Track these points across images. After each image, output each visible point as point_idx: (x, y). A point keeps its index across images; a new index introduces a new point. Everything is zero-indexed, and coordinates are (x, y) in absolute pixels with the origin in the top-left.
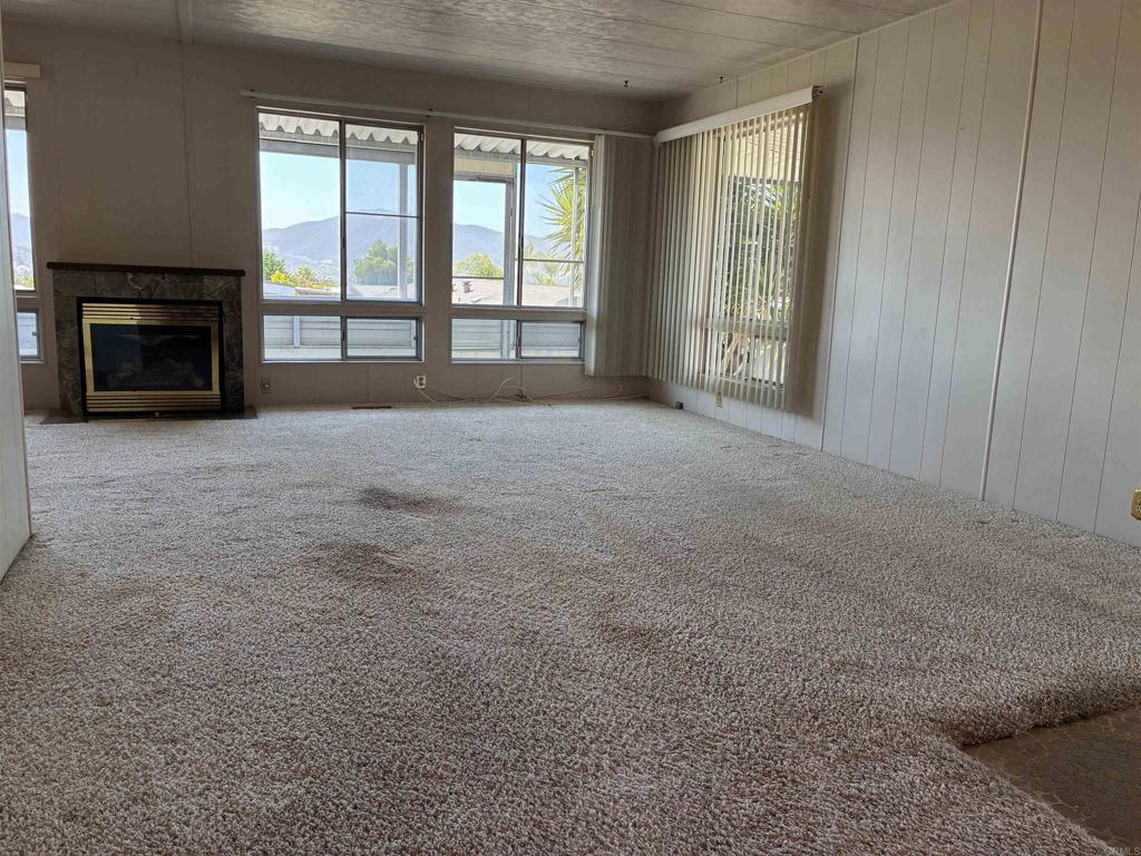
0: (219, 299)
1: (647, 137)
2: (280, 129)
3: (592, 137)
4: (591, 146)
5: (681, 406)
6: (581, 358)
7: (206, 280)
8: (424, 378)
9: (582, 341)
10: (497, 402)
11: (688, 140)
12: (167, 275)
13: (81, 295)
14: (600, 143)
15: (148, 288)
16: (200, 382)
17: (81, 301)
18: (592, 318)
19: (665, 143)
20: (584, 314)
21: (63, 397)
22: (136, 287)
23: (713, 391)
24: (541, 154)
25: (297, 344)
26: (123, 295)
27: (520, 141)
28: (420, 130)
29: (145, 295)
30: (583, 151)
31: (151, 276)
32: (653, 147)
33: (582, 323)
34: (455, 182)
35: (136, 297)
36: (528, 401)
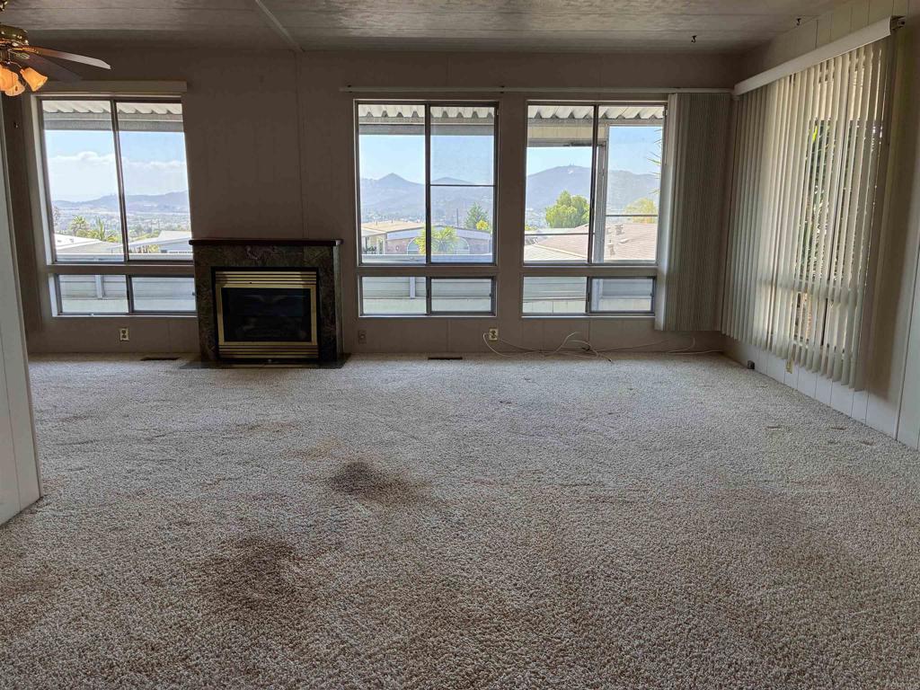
0: (316, 265)
1: (725, 91)
2: (400, 115)
3: (665, 97)
4: (666, 105)
5: (752, 366)
6: (652, 312)
7: (306, 250)
8: (496, 331)
9: (654, 295)
10: (560, 355)
11: (765, 89)
12: (275, 247)
13: (214, 265)
14: (673, 101)
15: (262, 259)
16: (302, 334)
17: (214, 269)
18: (662, 274)
19: (743, 95)
20: (656, 270)
21: (202, 346)
22: (253, 257)
23: (780, 355)
24: (615, 117)
25: (413, 295)
26: (244, 264)
27: (593, 107)
28: (495, 105)
29: (260, 264)
30: (659, 111)
31: (264, 249)
32: (732, 100)
33: (654, 278)
34: (528, 149)
35: (253, 266)
36: (595, 355)
